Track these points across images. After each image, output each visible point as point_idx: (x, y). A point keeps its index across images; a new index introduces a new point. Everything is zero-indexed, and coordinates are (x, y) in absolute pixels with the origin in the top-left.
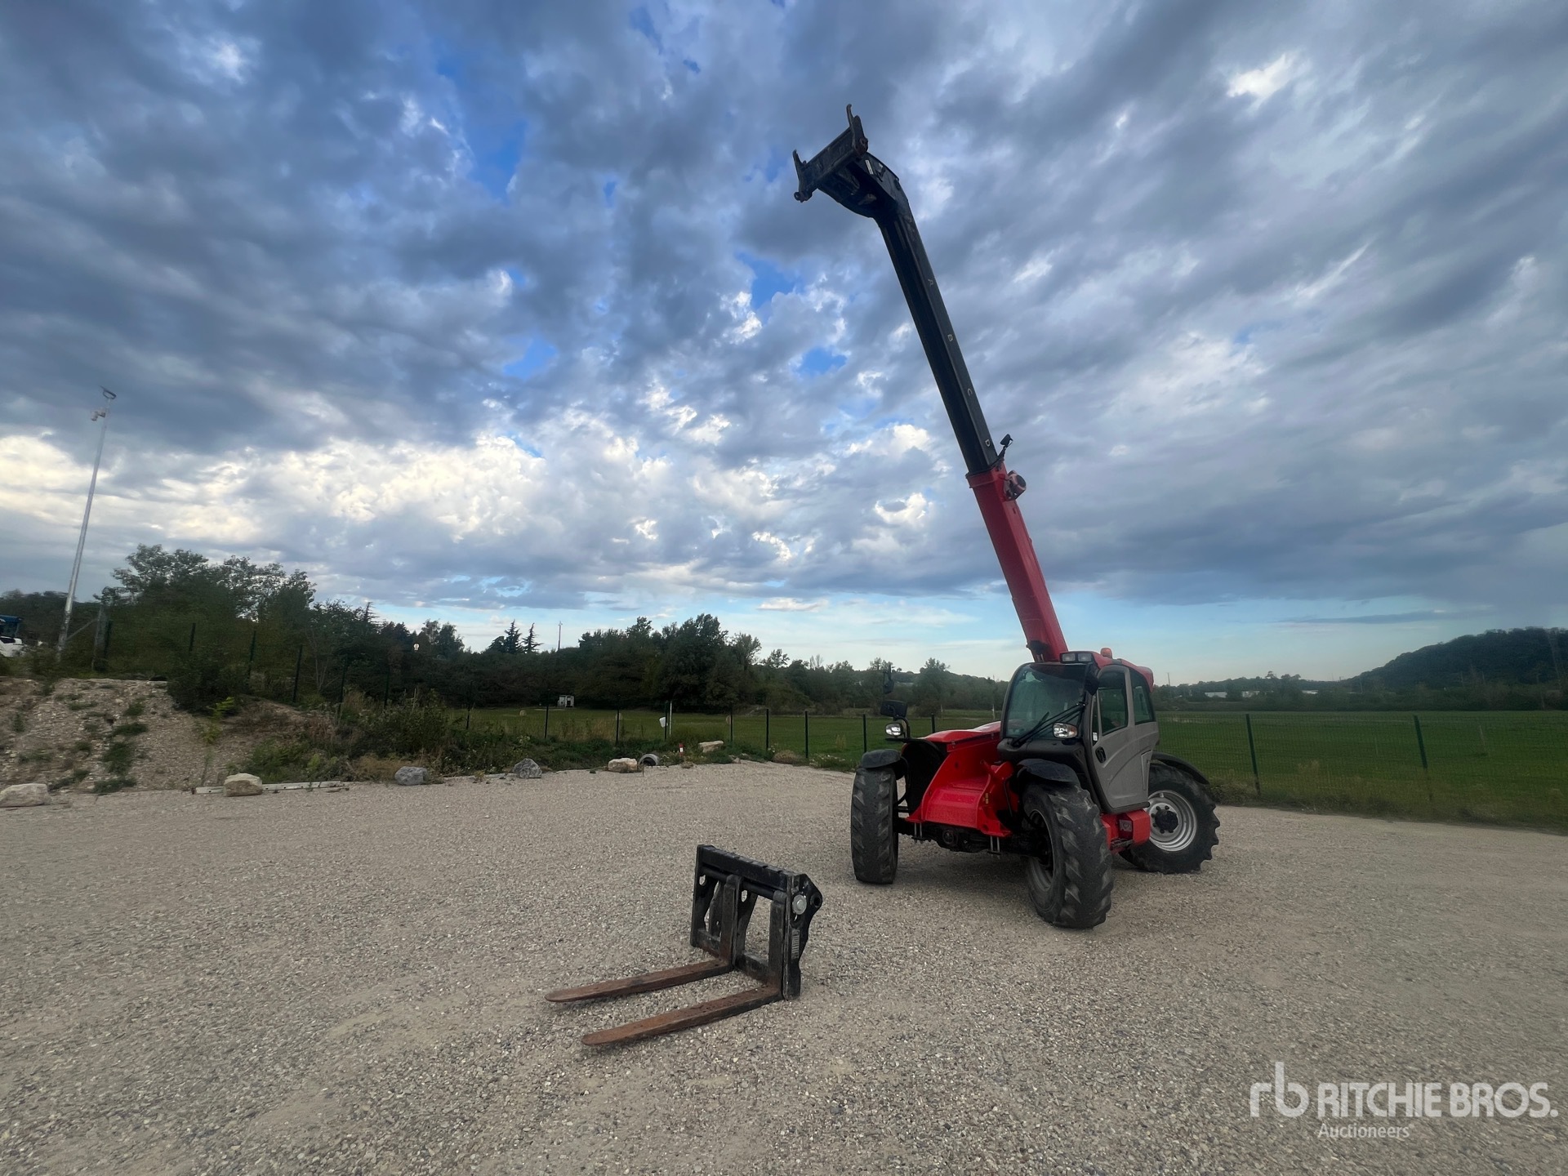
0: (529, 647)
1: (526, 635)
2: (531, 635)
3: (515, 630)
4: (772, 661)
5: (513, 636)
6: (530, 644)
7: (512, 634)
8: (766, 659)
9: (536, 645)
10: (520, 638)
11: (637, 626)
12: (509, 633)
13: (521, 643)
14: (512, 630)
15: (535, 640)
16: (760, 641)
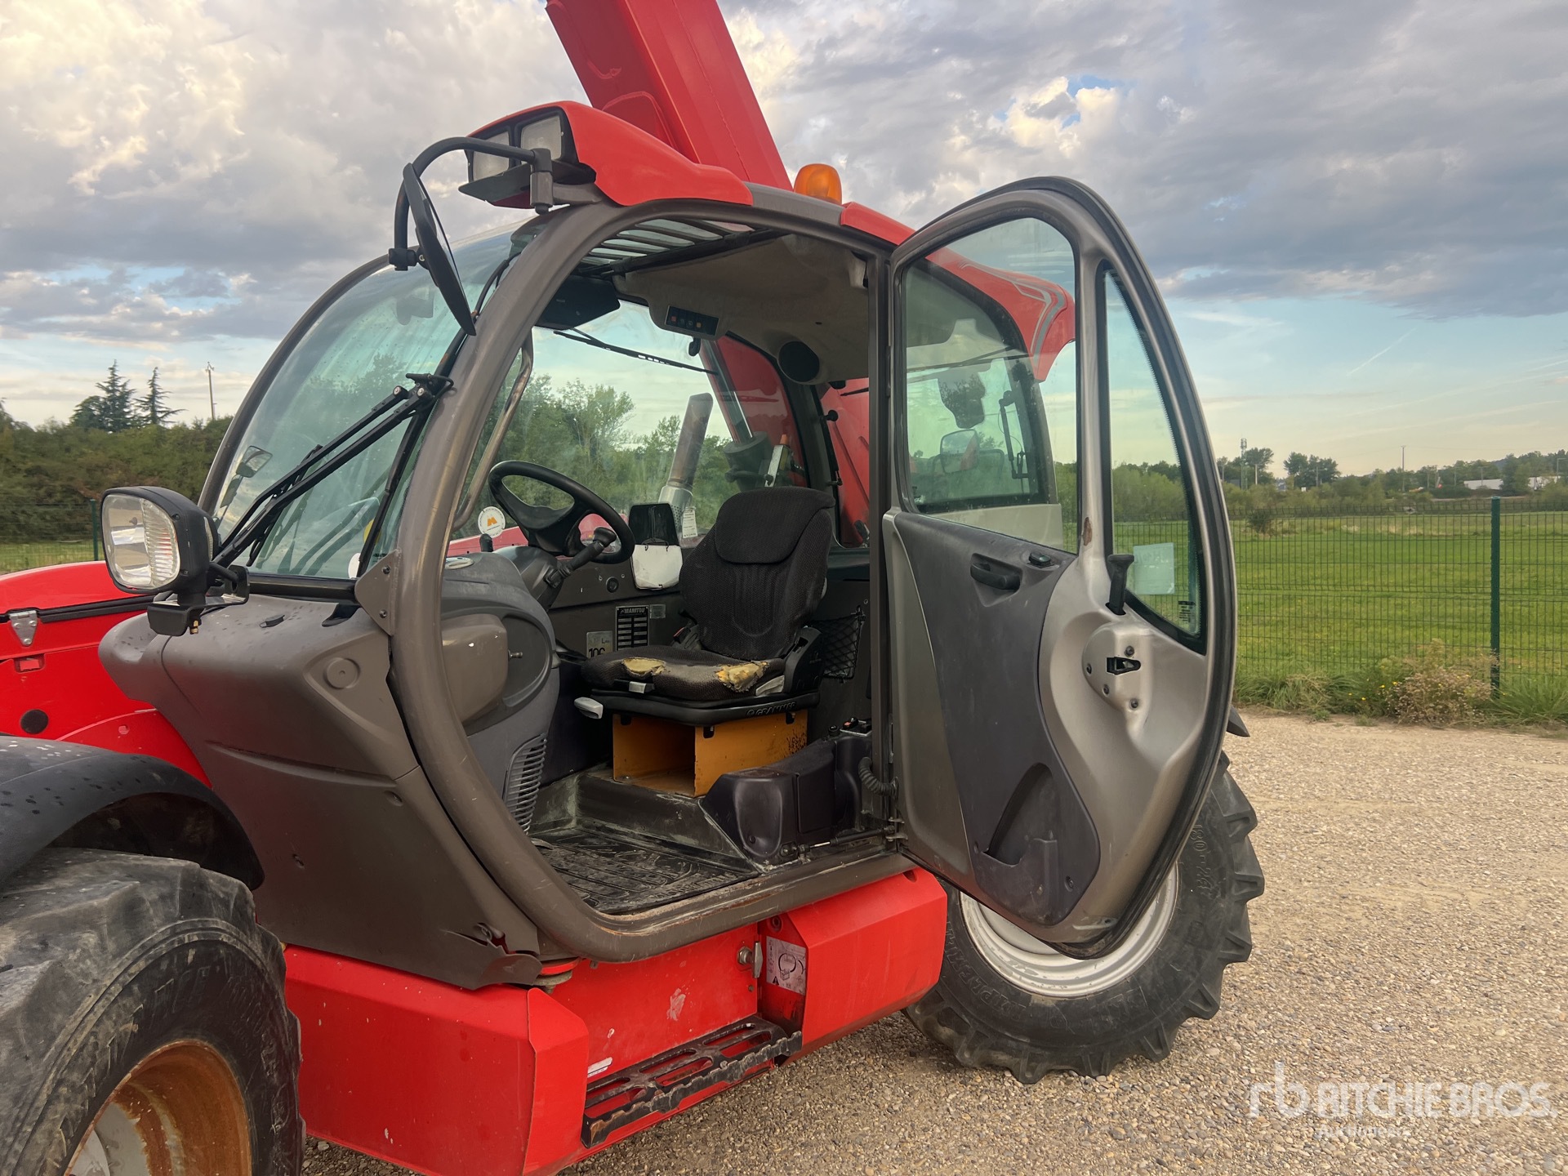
0: (154, 418)
1: (144, 391)
2: (155, 392)
3: (120, 383)
4: (662, 439)
5: (117, 399)
6: (154, 412)
7: (113, 391)
8: (649, 435)
9: (168, 413)
10: (132, 400)
11: (375, 374)
12: (108, 391)
13: (135, 409)
14: (113, 383)
15: (164, 403)
16: (633, 398)
